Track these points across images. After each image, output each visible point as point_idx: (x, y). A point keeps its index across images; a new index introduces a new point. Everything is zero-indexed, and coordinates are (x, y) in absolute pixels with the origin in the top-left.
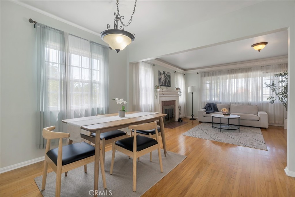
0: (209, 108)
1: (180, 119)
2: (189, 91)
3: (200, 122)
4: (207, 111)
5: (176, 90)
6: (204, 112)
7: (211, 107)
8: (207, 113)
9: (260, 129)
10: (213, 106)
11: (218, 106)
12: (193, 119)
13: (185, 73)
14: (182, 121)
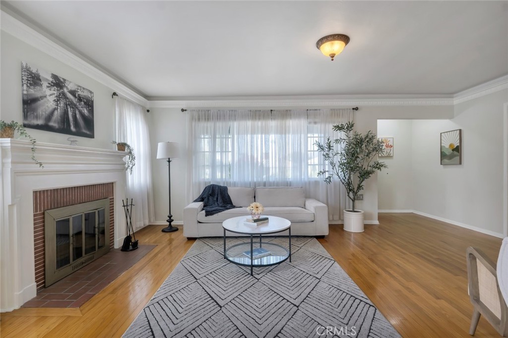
0: (211, 198)
1: (128, 240)
2: (160, 154)
3: (191, 239)
4: (209, 209)
5: (117, 150)
6: (200, 209)
7: (216, 197)
8: (208, 214)
9: (315, 239)
10: (221, 194)
11: (232, 192)
12: (171, 229)
13: (148, 107)
14: (135, 245)
